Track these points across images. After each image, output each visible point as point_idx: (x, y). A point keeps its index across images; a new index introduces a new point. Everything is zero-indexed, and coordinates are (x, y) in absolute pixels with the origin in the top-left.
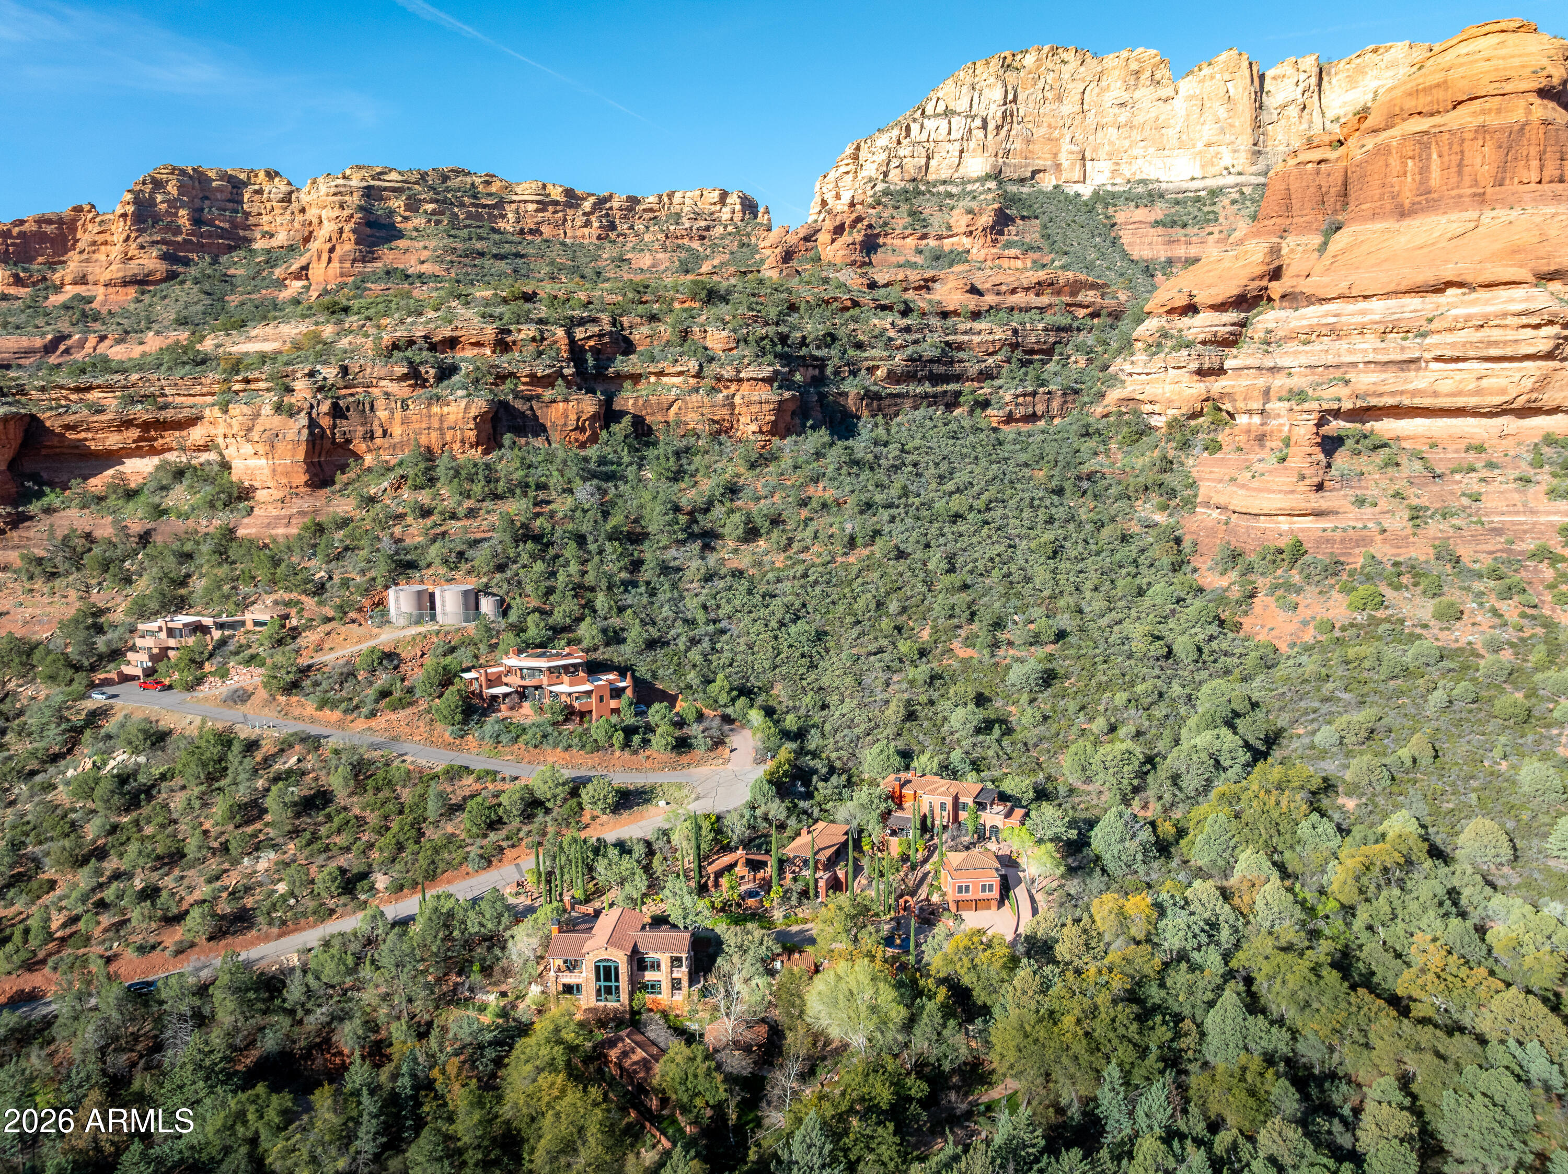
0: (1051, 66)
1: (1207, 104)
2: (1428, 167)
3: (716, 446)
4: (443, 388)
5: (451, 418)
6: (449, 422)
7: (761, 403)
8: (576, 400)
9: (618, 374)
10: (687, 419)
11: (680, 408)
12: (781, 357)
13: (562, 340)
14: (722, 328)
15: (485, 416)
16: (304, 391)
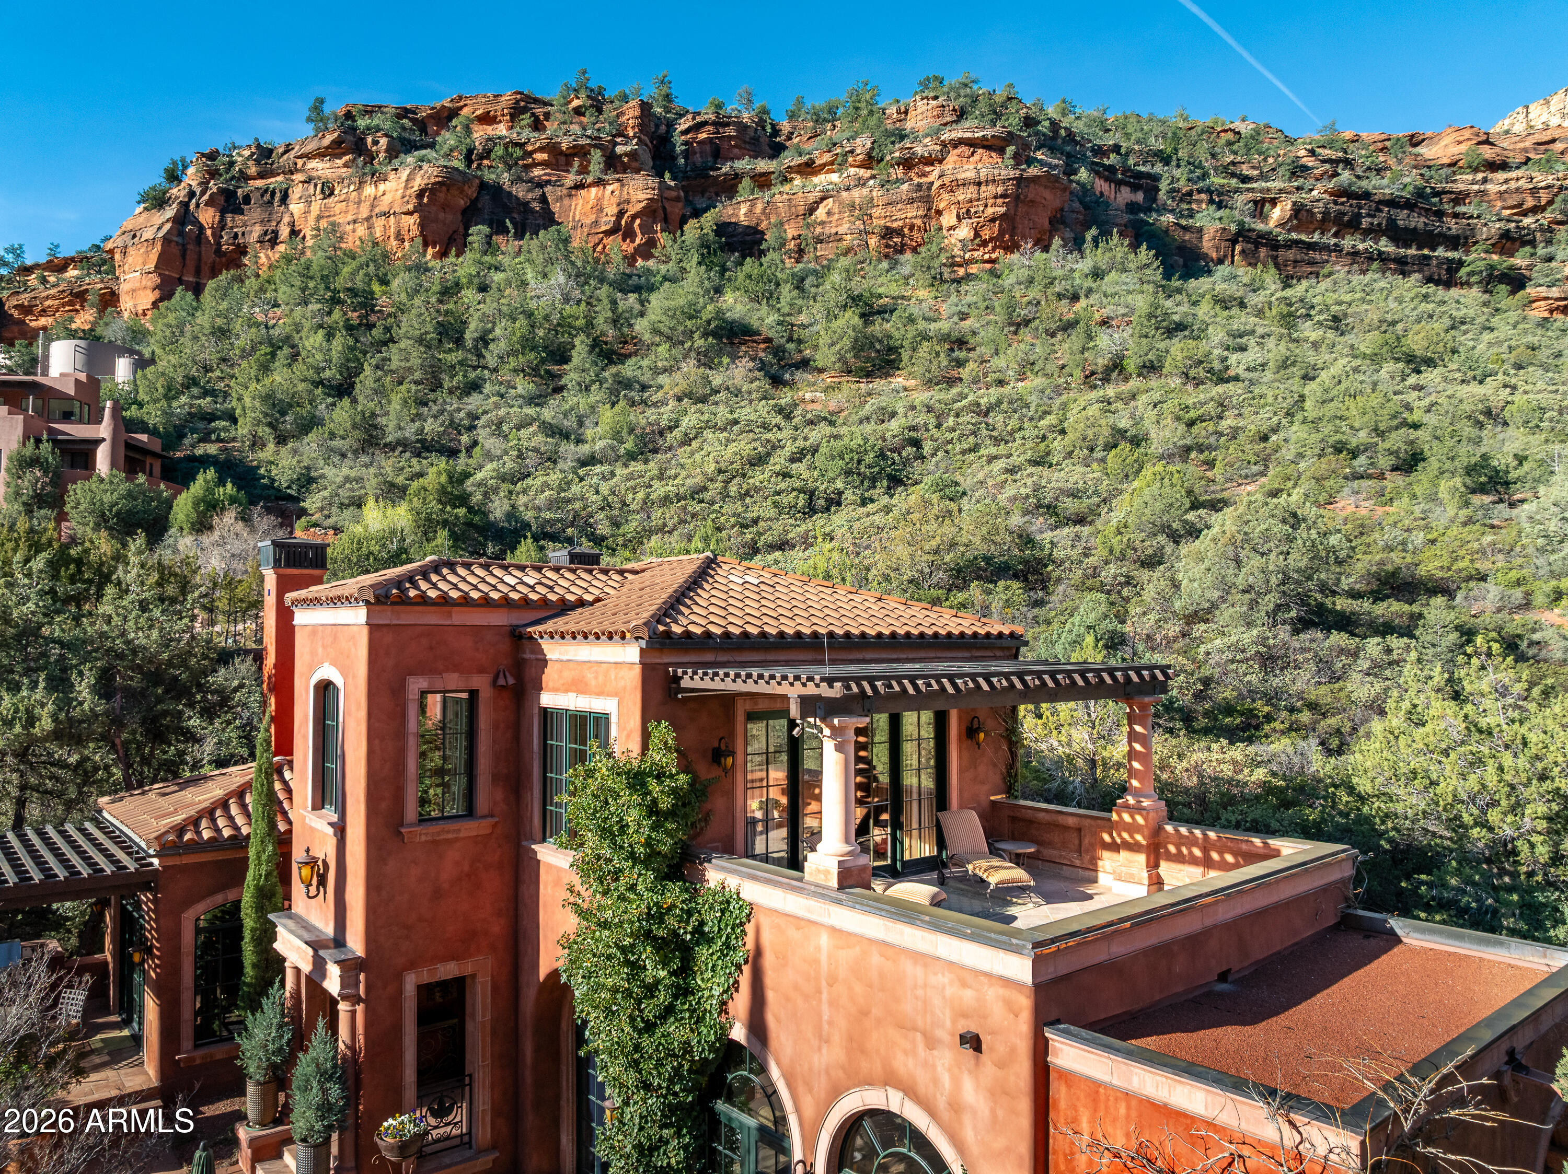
3: (885, 265)
4: (396, 162)
5: (387, 199)
6: (383, 207)
7: (979, 184)
8: (618, 180)
9: (736, 175)
10: (841, 230)
11: (829, 213)
12: (1052, 150)
13: (631, 112)
14: (932, 94)
15: (441, 196)
16: (192, 177)
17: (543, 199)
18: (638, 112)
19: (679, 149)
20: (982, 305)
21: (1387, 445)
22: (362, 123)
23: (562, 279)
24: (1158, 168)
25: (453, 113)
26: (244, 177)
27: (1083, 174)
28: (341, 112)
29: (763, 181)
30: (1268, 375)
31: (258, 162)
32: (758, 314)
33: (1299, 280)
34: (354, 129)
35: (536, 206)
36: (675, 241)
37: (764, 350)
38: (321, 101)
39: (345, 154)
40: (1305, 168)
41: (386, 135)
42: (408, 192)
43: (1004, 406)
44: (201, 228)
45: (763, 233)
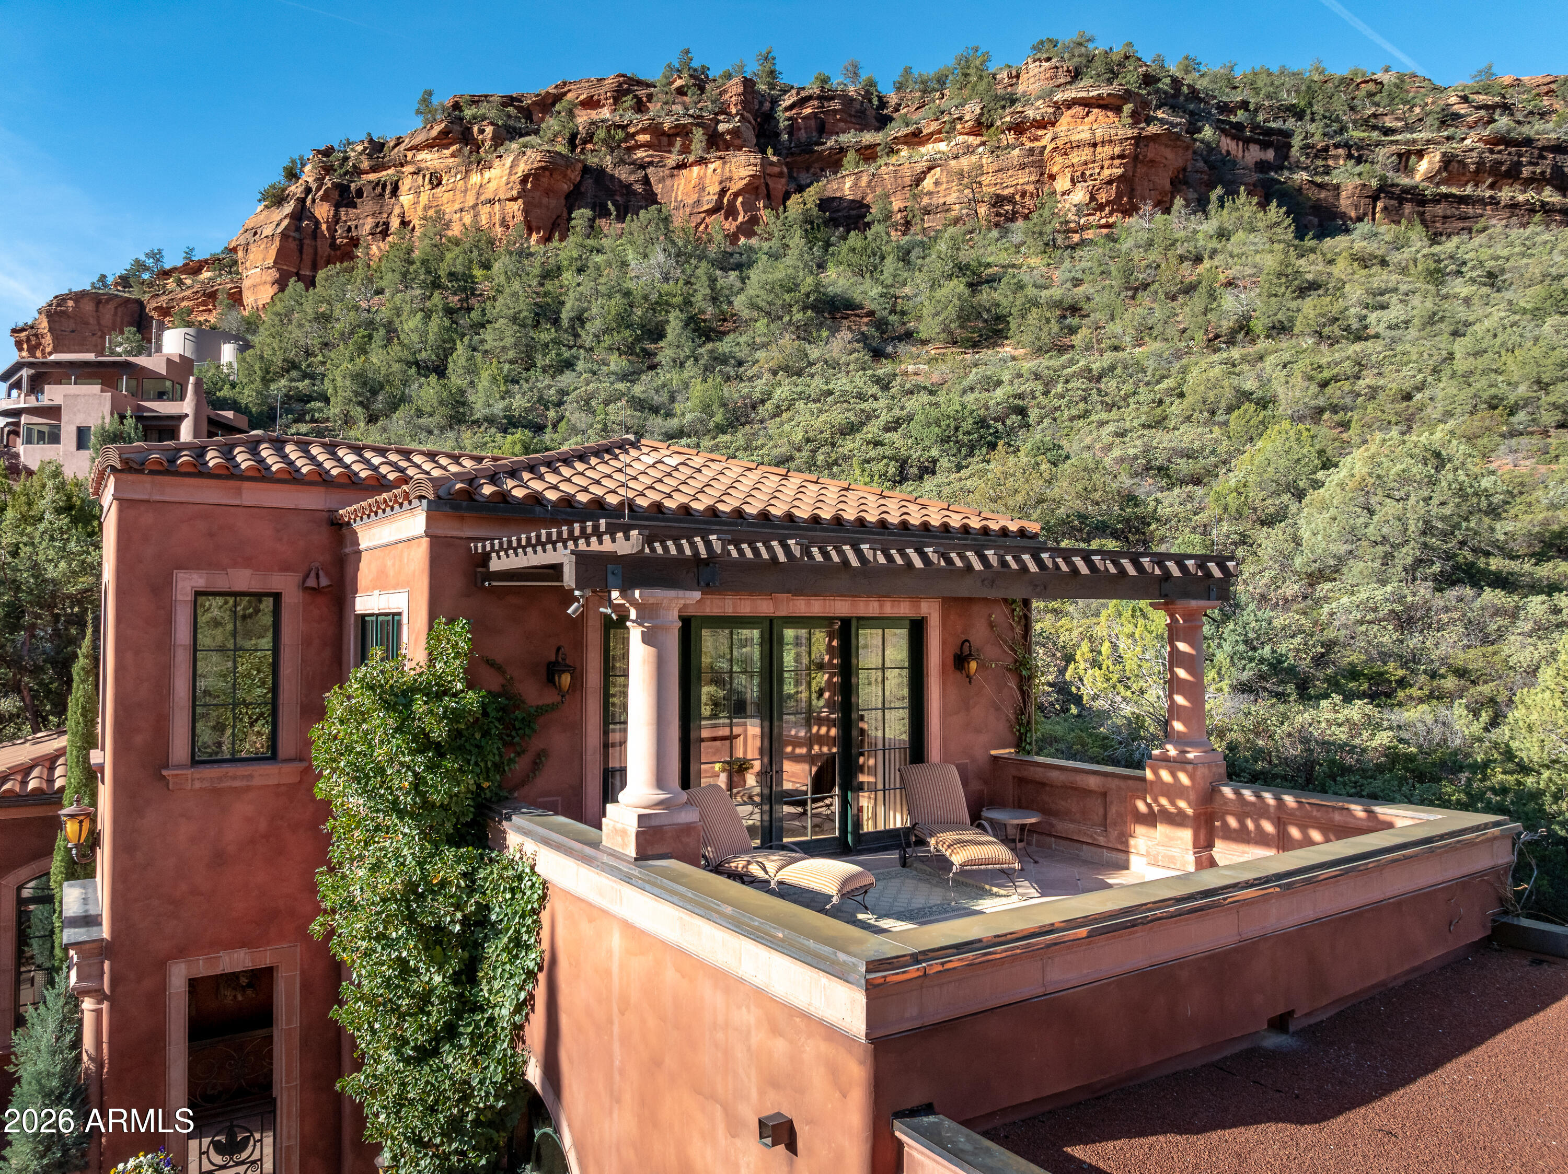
3: (995, 233)
4: (501, 150)
5: (492, 186)
6: (488, 194)
7: (1095, 145)
8: (720, 158)
9: (841, 149)
10: (949, 200)
11: (937, 183)
12: (1174, 108)
13: (734, 89)
14: (1045, 56)
15: (544, 181)
16: (309, 175)
17: (646, 181)
18: (740, 89)
19: (782, 124)
20: (1098, 271)
21: (1552, 398)
22: (468, 113)
23: (661, 258)
24: (1291, 123)
25: (558, 98)
26: (357, 172)
27: (1208, 132)
28: (448, 102)
29: (868, 154)
30: (1413, 332)
31: (370, 156)
32: (862, 288)
33: (1449, 236)
34: (461, 119)
35: (638, 188)
36: (778, 217)
37: (867, 324)
38: (430, 93)
39: (452, 144)
40: (1457, 116)
41: (492, 124)
42: (513, 178)
43: (1118, 371)
44: (317, 223)
45: (868, 207)
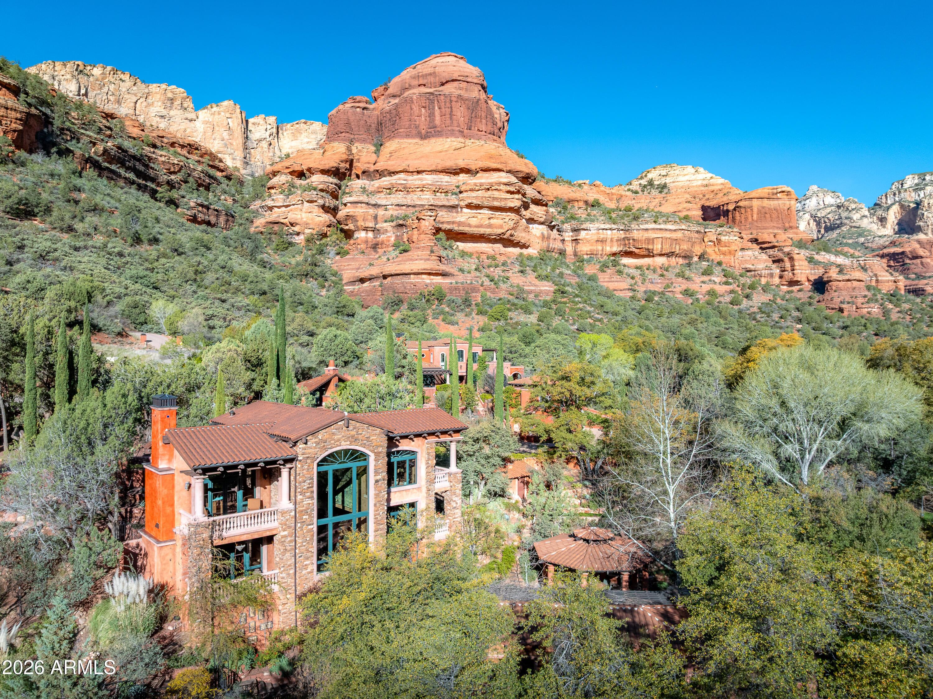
0: (112, 80)
1: (217, 128)
2: (434, 113)
